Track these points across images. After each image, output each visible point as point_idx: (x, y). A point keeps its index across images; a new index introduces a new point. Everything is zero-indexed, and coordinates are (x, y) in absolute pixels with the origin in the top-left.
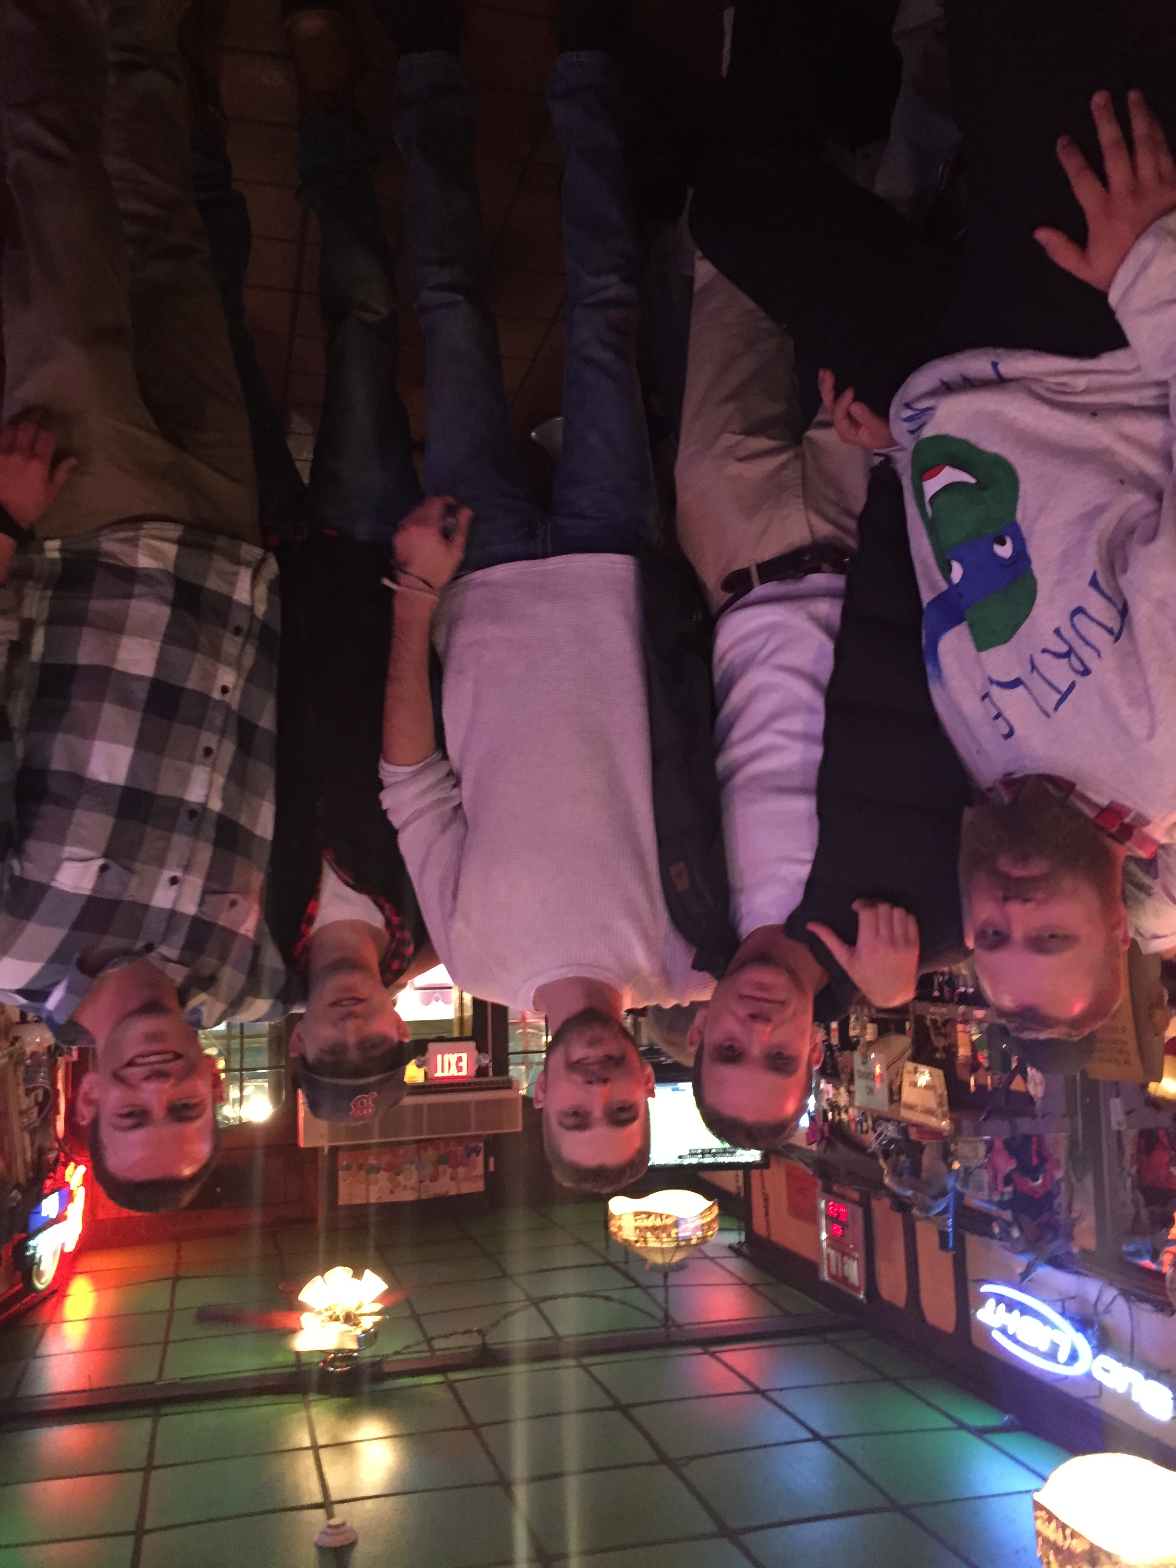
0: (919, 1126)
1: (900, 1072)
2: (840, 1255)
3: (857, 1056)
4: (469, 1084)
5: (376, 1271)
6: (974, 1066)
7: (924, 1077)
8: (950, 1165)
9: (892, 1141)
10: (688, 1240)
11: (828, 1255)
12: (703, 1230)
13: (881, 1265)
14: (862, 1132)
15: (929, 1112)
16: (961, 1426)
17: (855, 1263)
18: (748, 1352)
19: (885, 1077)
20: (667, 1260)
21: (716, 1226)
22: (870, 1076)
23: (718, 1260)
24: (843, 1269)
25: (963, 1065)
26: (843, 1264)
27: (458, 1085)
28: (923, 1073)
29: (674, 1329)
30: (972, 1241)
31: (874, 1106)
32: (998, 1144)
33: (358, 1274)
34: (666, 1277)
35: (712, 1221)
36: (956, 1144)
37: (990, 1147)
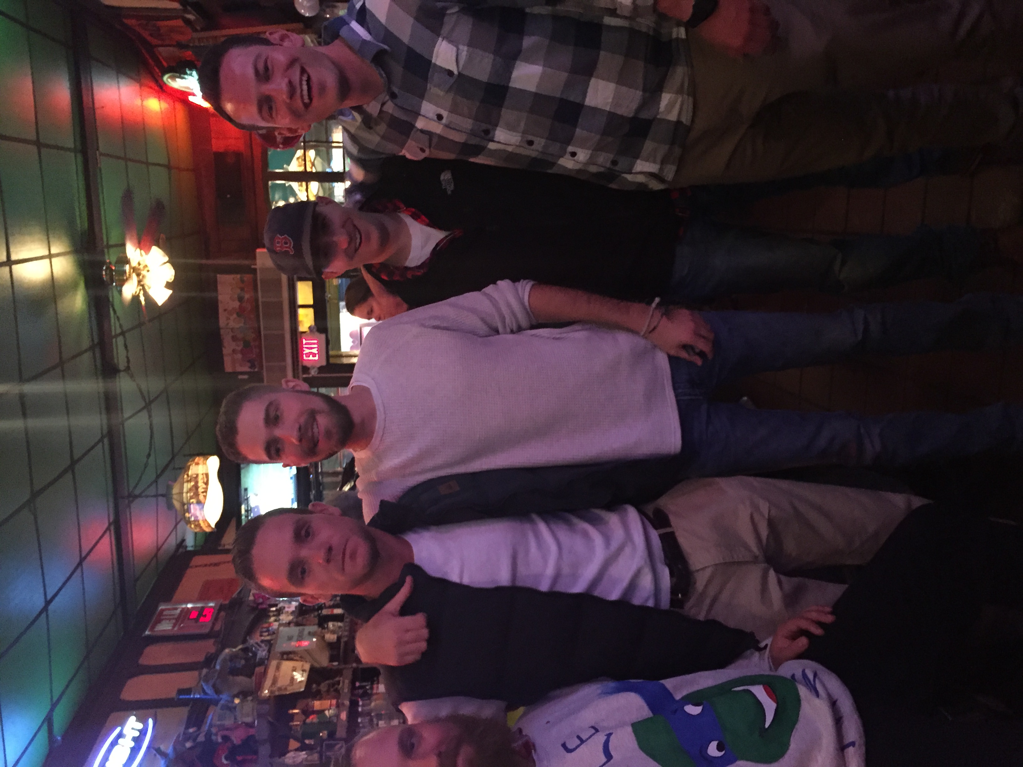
0: (265, 673)
1: (303, 659)
2: (176, 616)
3: (314, 628)
4: (298, 362)
5: (171, 297)
6: (306, 712)
7: (299, 677)
8: (237, 696)
9: (255, 654)
10: (188, 511)
11: (176, 609)
12: (194, 521)
13: (168, 647)
14: (262, 632)
15: (275, 682)
16: (54, 706)
17: (170, 628)
18: (109, 554)
19: (299, 649)
20: (175, 497)
21: (198, 530)
22: (300, 638)
23: (174, 532)
24: (166, 619)
25: (307, 705)
26: (170, 619)
27: (297, 353)
28: (303, 676)
29: (127, 501)
30: (184, 712)
31: (279, 641)
32: (252, 731)
33: (169, 285)
34: (163, 495)
35: (201, 527)
36: (252, 700)
37: (250, 725)
